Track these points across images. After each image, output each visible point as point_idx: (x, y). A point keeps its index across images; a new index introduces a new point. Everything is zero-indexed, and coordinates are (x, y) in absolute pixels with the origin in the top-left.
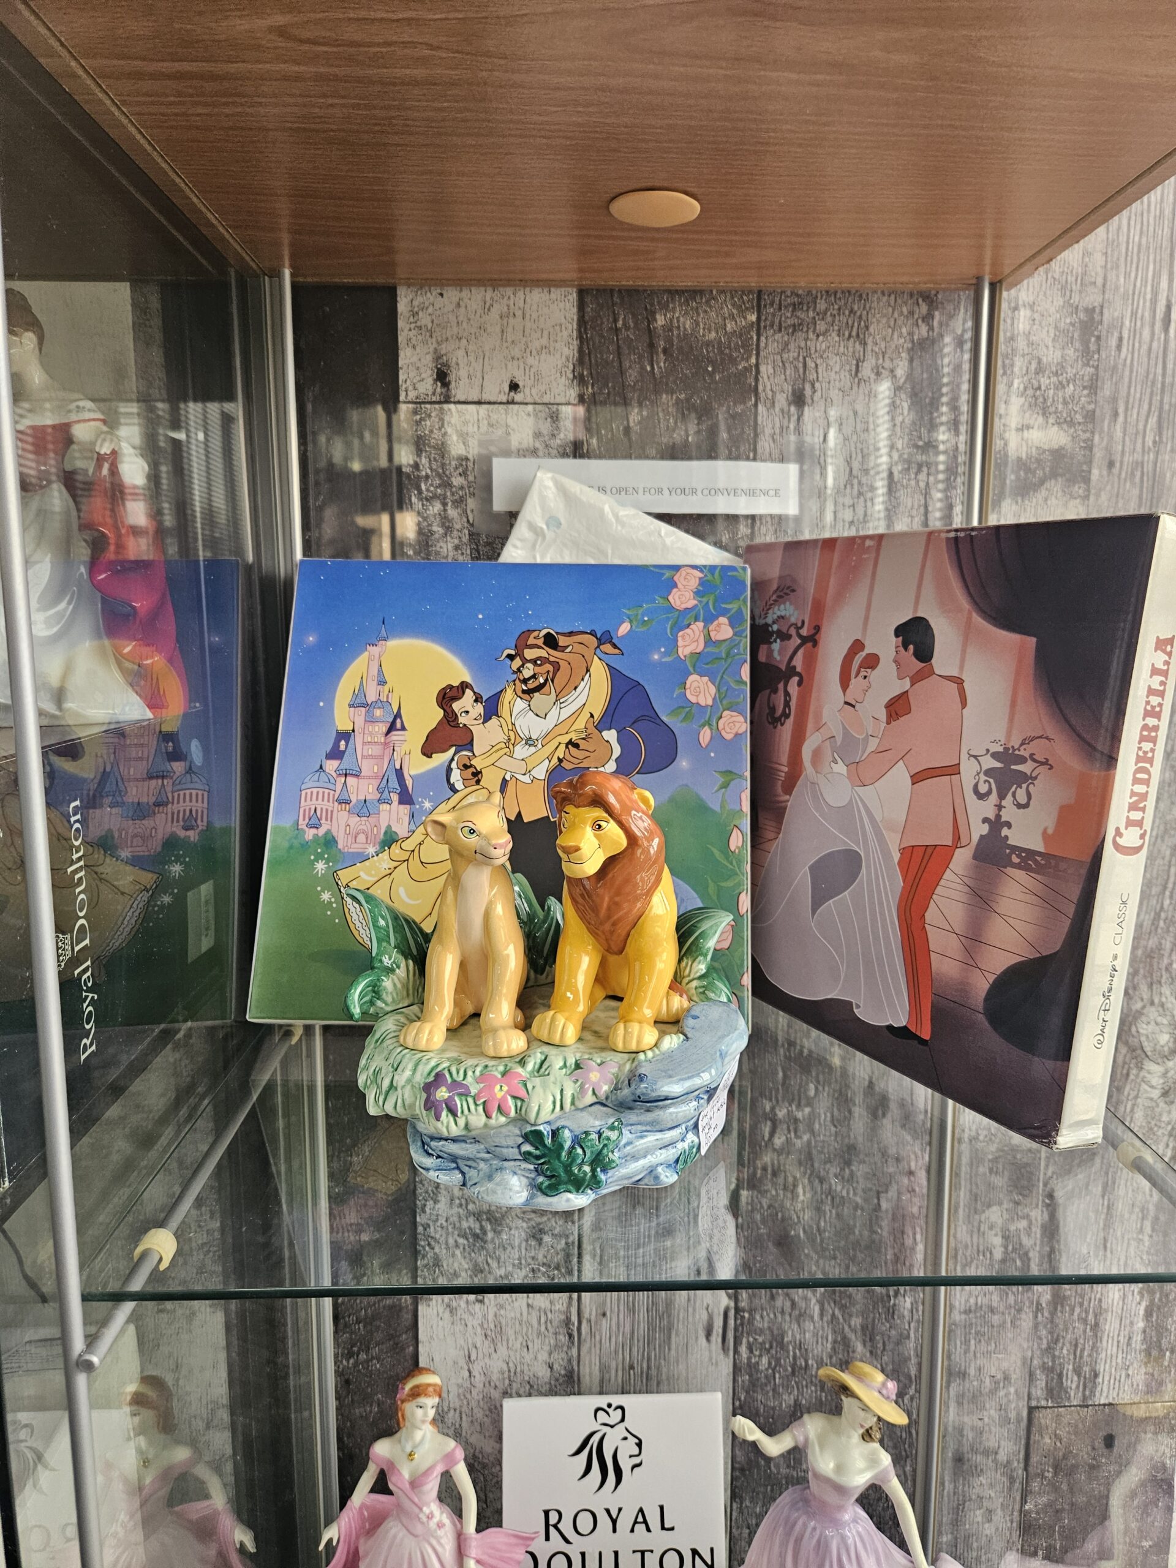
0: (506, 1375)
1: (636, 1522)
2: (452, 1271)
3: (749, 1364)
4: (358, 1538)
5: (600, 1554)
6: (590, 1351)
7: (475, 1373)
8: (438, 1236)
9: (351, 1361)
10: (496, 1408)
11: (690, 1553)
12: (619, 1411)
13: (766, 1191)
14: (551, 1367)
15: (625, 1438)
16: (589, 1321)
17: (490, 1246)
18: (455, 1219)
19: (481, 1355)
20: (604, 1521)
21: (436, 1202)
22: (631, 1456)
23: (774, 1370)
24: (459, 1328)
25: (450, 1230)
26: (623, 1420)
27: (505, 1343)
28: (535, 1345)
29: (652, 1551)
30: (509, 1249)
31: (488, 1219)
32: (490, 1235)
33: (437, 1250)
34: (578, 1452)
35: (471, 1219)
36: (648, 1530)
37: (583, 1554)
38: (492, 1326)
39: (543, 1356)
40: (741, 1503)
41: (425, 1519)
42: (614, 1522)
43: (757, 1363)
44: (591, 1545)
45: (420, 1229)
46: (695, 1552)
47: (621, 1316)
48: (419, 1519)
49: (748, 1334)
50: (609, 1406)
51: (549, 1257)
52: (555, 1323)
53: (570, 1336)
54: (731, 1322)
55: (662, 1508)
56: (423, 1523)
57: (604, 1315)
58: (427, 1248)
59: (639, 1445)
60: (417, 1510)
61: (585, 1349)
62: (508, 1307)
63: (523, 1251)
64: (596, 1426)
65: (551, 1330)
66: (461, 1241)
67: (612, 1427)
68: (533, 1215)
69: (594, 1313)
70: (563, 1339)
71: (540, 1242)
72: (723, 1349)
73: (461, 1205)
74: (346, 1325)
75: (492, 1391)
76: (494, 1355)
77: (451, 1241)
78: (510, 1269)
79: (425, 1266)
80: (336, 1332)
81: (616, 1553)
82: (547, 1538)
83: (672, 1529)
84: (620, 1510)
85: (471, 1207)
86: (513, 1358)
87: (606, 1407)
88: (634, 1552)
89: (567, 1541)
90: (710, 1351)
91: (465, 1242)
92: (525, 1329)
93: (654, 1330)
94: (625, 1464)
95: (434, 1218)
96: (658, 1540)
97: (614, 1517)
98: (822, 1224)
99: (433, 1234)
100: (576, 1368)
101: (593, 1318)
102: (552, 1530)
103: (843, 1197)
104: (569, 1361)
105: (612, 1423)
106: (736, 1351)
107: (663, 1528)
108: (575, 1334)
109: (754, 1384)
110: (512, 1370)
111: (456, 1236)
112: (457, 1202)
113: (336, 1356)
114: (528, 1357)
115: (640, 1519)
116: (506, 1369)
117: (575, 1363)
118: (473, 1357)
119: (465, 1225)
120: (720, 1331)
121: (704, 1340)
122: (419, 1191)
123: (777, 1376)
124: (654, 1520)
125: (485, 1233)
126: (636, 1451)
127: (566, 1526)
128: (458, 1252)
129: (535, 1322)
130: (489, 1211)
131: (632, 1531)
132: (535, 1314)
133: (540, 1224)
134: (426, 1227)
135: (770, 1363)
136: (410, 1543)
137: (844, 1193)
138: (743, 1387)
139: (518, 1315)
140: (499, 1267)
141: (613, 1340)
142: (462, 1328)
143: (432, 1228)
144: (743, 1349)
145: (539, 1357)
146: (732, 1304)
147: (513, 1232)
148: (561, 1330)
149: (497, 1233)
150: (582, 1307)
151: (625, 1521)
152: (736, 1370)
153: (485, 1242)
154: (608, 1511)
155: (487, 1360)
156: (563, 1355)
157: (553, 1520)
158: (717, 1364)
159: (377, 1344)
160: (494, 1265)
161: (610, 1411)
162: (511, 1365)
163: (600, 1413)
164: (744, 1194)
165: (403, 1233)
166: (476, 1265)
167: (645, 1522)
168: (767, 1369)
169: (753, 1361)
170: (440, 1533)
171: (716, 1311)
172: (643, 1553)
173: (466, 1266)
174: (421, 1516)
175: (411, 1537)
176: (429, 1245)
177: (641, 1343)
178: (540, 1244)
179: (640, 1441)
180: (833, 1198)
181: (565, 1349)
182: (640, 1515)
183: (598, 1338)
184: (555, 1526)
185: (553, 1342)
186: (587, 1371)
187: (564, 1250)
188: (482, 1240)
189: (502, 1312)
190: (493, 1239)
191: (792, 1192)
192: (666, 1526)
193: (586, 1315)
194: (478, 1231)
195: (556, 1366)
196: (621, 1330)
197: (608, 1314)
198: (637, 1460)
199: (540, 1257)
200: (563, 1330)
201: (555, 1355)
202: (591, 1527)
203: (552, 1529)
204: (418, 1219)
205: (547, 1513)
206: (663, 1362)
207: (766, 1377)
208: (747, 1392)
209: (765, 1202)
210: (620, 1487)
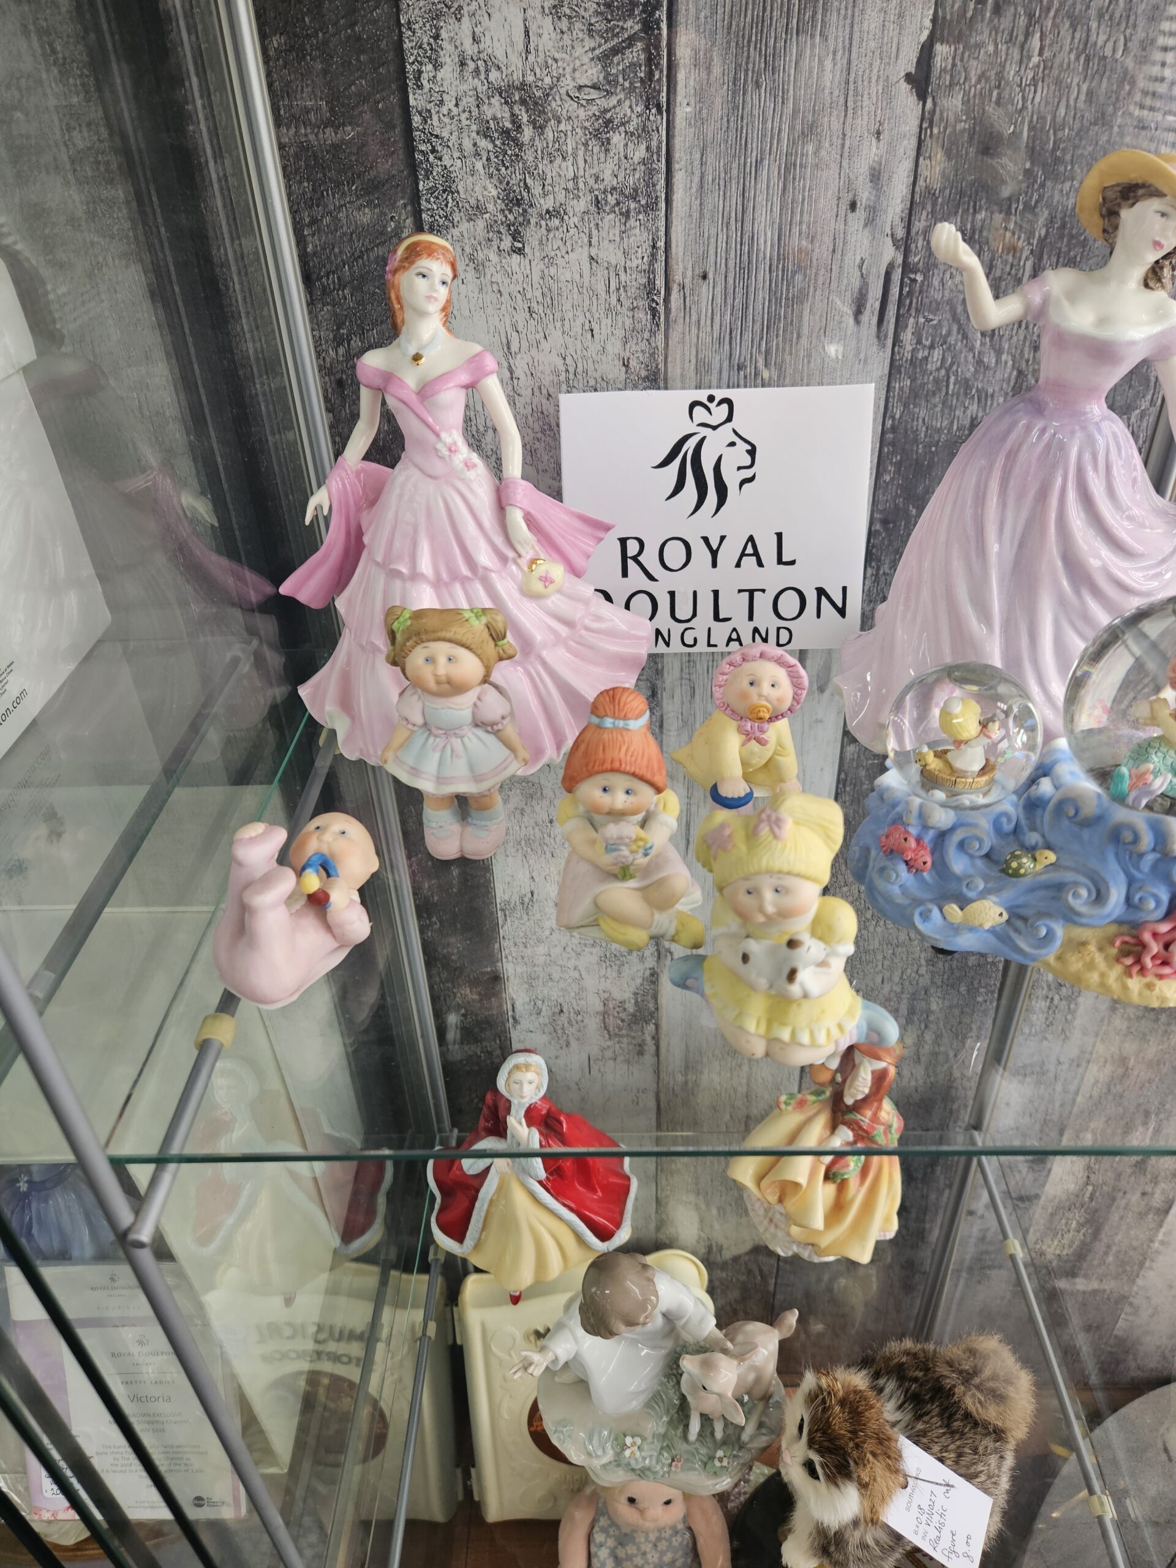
0: (563, 378)
1: (743, 554)
2: (473, 202)
3: (913, 361)
4: (359, 510)
5: (695, 593)
6: (682, 341)
7: (519, 373)
8: (445, 134)
9: (341, 351)
10: (551, 429)
11: (815, 593)
12: (725, 407)
13: (979, 46)
14: (626, 365)
15: (732, 444)
16: (683, 287)
17: (529, 156)
18: (472, 101)
19: (525, 344)
20: (701, 553)
21: (437, 66)
22: (739, 468)
23: (948, 371)
24: (490, 297)
25: (465, 122)
26: (729, 419)
27: (558, 324)
28: (604, 328)
29: (763, 591)
30: (559, 160)
31: (523, 102)
32: (528, 133)
33: (447, 161)
34: (665, 463)
35: (496, 101)
36: (760, 564)
37: (672, 594)
38: (538, 294)
39: (615, 347)
40: (878, 569)
41: (445, 452)
42: (714, 554)
43: (926, 358)
44: (683, 583)
45: (416, 120)
46: (821, 592)
47: (731, 281)
48: (436, 450)
49: (917, 311)
50: (711, 398)
51: (621, 178)
52: (632, 292)
53: (654, 312)
54: (895, 291)
55: (779, 536)
56: (442, 458)
57: (704, 277)
58: (431, 158)
59: (752, 452)
60: (431, 437)
61: (675, 336)
62: (560, 262)
63: (581, 163)
64: (691, 428)
65: (627, 303)
66: (484, 144)
67: (714, 428)
68: (594, 94)
69: (689, 273)
70: (644, 317)
71: (606, 144)
72: (878, 337)
73: (477, 71)
74: (325, 291)
75: (544, 401)
76: (544, 345)
77: (467, 145)
78: (561, 196)
79: (432, 190)
80: (311, 304)
81: (716, 593)
82: (625, 574)
83: (793, 563)
84: (723, 538)
85: (494, 75)
86: (571, 350)
87: (705, 401)
88: (740, 591)
89: (651, 578)
90: (858, 340)
91: (490, 147)
92: (587, 302)
93: (778, 301)
94: (731, 478)
95: (436, 97)
96: (772, 577)
97: (715, 548)
98: (1062, 111)
99: (437, 131)
100: (661, 366)
101: (688, 281)
102: (631, 564)
103: (1105, 58)
104: (652, 355)
105: (714, 424)
106: (896, 341)
107: (780, 561)
108: (661, 309)
109: (915, 395)
110: (571, 369)
111: (474, 134)
112: (471, 65)
113: (317, 342)
114: (594, 348)
115: (750, 550)
116: (562, 368)
117: (661, 359)
118: (514, 347)
119: (488, 112)
120: (877, 305)
121: (851, 321)
122: (407, 45)
123: (952, 379)
124: (768, 551)
125: (519, 128)
126: (747, 461)
127: (650, 559)
128: (479, 165)
129: (601, 288)
130: (523, 84)
131: (738, 565)
132: (601, 273)
133: (606, 111)
134: (426, 116)
135: (943, 359)
136: (428, 487)
137: (1108, 52)
138: (900, 398)
139: (577, 277)
140: (545, 195)
141: (717, 319)
142: (494, 297)
143: (435, 117)
144: (907, 336)
145: (609, 347)
146: (900, 260)
147: (562, 127)
148: (641, 303)
149: (540, 129)
150: (673, 262)
151: (729, 554)
152: (894, 368)
153: (520, 146)
154: (706, 540)
155: (534, 351)
156: (643, 345)
157: (633, 548)
158: (866, 361)
159: (374, 324)
160: (537, 190)
161: (712, 406)
162: (569, 360)
163: (698, 410)
164: (941, 50)
165: (390, 126)
166: (508, 190)
167: (756, 554)
168: (938, 370)
169: (920, 355)
170: (471, 475)
171: (874, 270)
172: (751, 592)
173: (494, 193)
174: (439, 446)
175: (429, 480)
176: (433, 151)
177: (758, 326)
178: (607, 150)
179: (754, 447)
180: (1088, 60)
181: (646, 335)
182: (750, 544)
183: (694, 318)
184: (635, 559)
185: (628, 322)
186: (678, 371)
187: (643, 162)
188: (515, 140)
189: (553, 271)
190: (532, 140)
191: (1022, 47)
192: (784, 559)
193: (677, 277)
194: (508, 125)
195: (633, 363)
196: (730, 301)
197: (711, 276)
198: (748, 474)
199: (607, 175)
200: (643, 303)
201: (632, 345)
202: (684, 560)
203: (630, 562)
204: (412, 102)
205: (623, 542)
206: (787, 358)
207: (936, 381)
208: (906, 406)
209: (975, 68)
210: (722, 509)
